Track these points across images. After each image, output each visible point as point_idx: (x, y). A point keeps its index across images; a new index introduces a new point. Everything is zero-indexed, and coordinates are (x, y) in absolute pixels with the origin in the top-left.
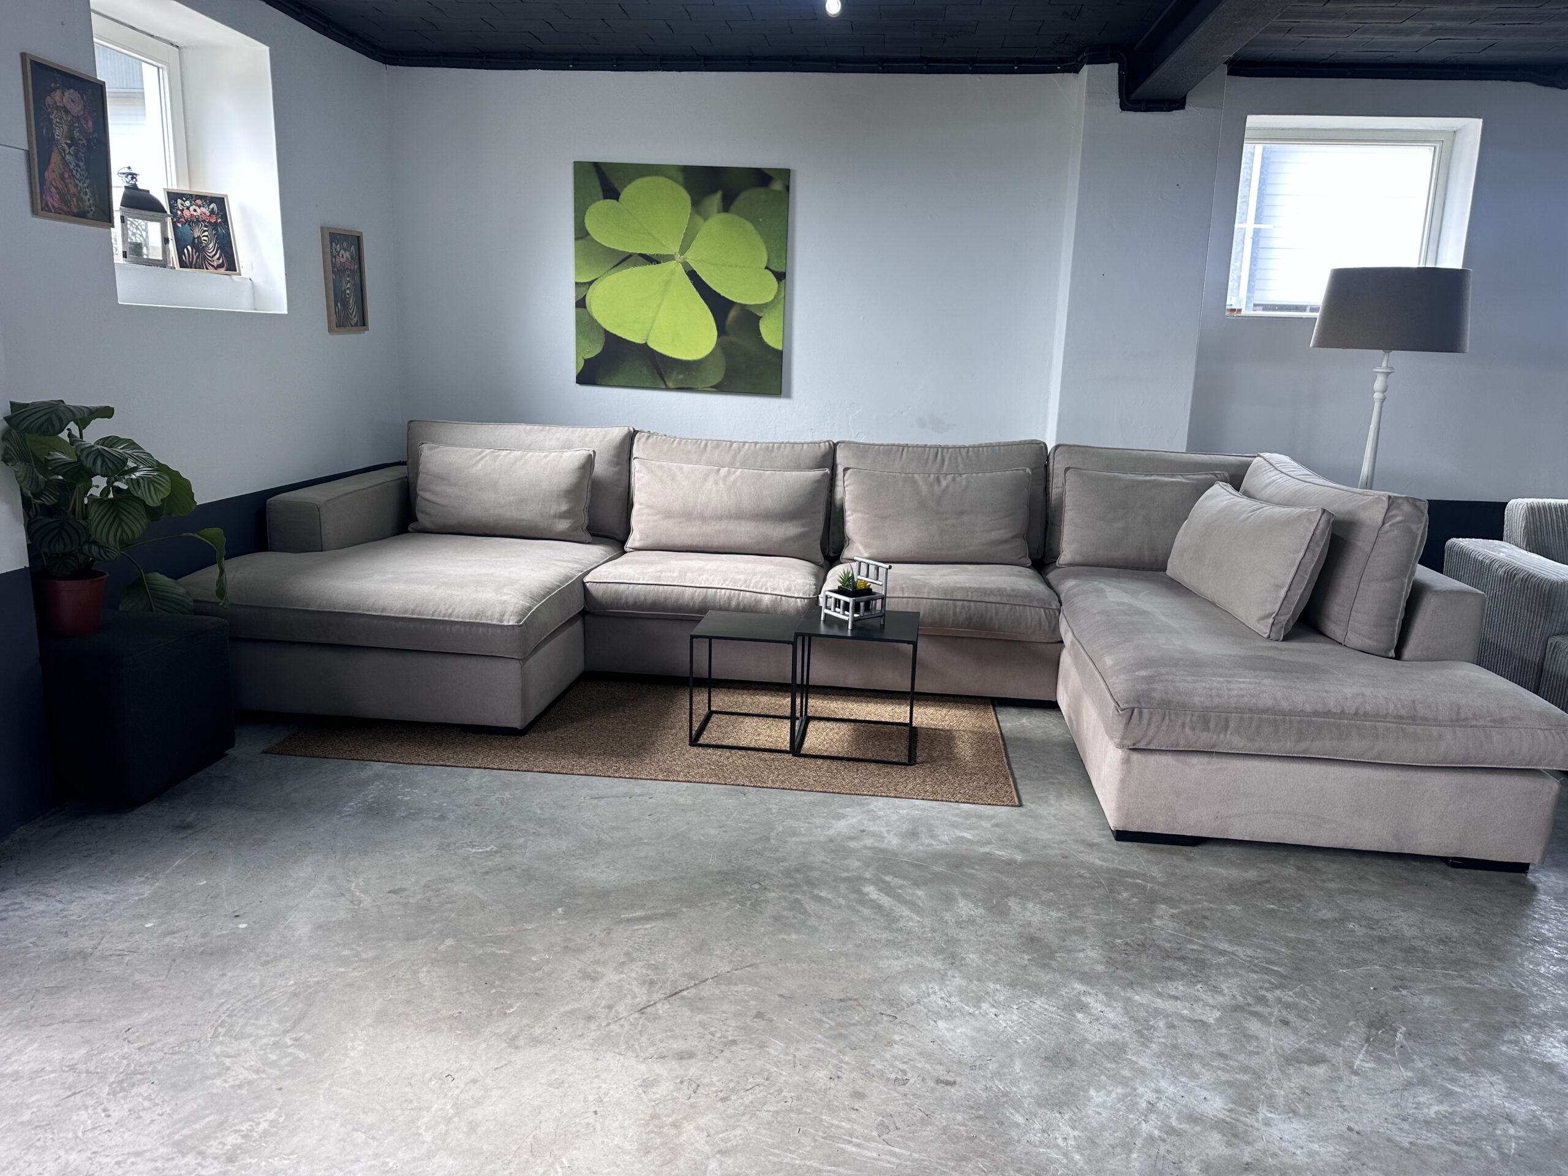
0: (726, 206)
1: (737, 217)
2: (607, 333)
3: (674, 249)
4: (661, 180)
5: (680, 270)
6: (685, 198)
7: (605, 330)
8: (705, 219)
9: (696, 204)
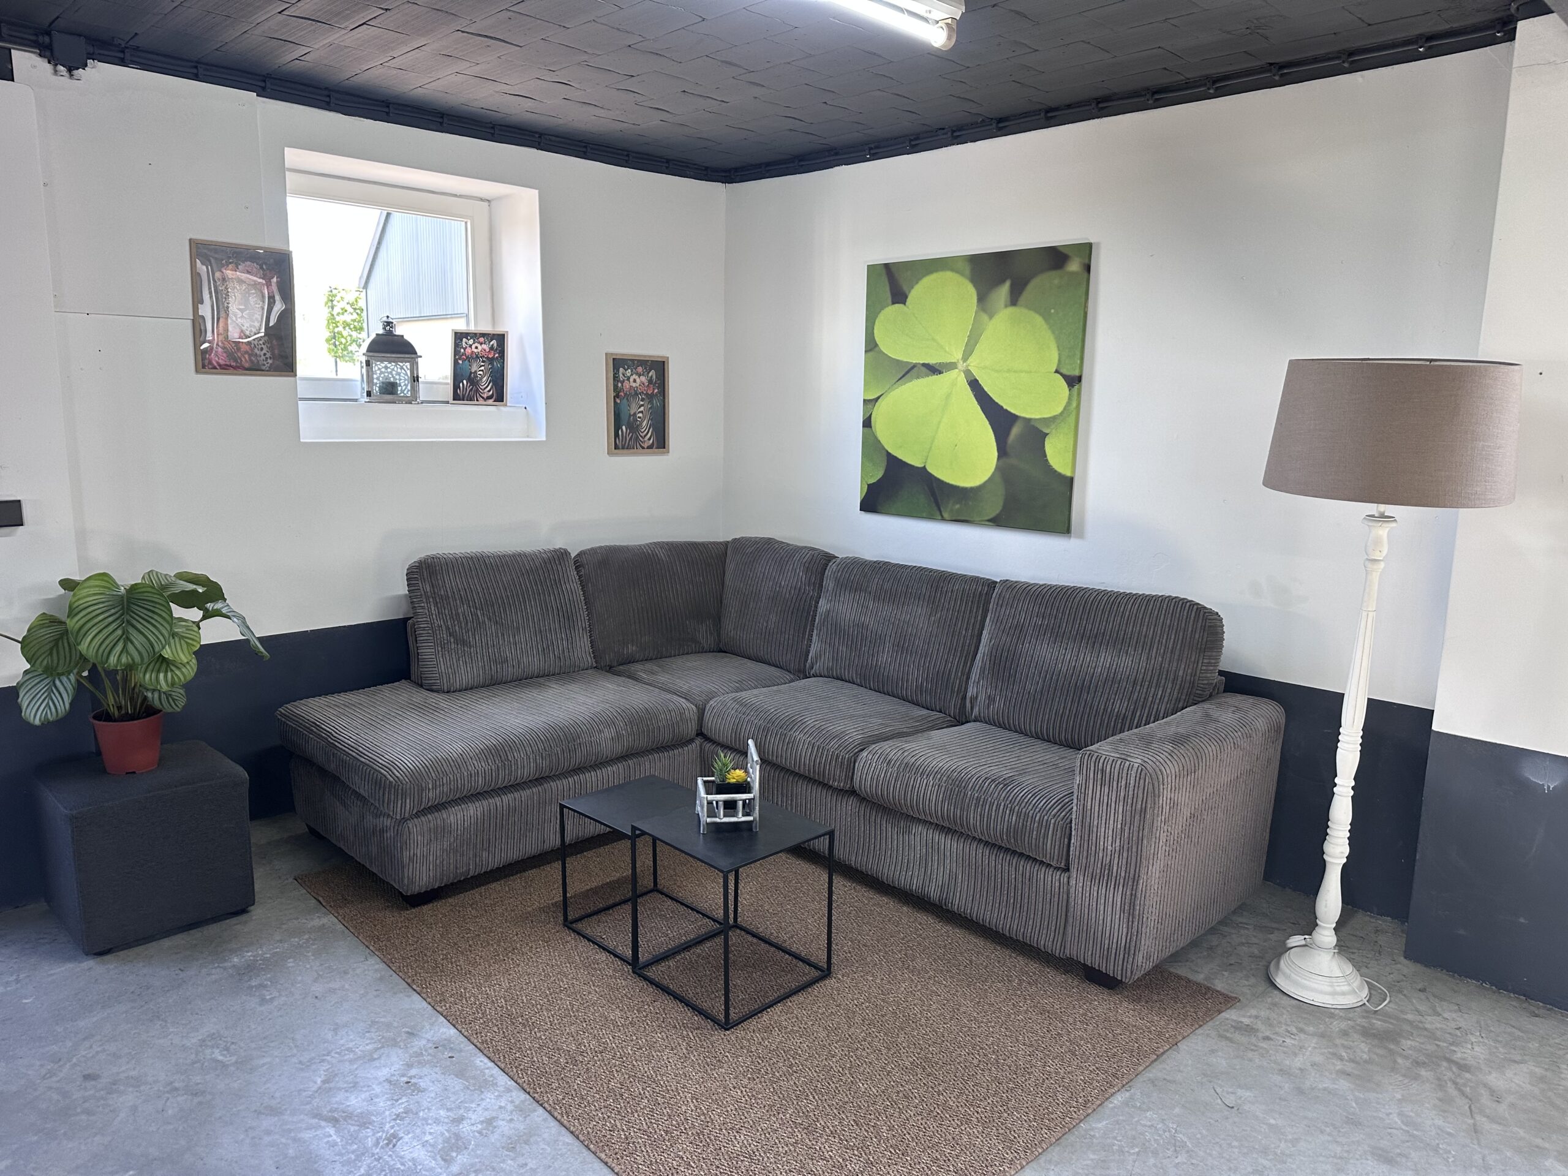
0: (1014, 299)
1: (1025, 311)
2: (889, 454)
3: (957, 355)
4: (949, 274)
5: (962, 381)
6: (971, 292)
7: (887, 451)
8: (991, 317)
9: (982, 299)
